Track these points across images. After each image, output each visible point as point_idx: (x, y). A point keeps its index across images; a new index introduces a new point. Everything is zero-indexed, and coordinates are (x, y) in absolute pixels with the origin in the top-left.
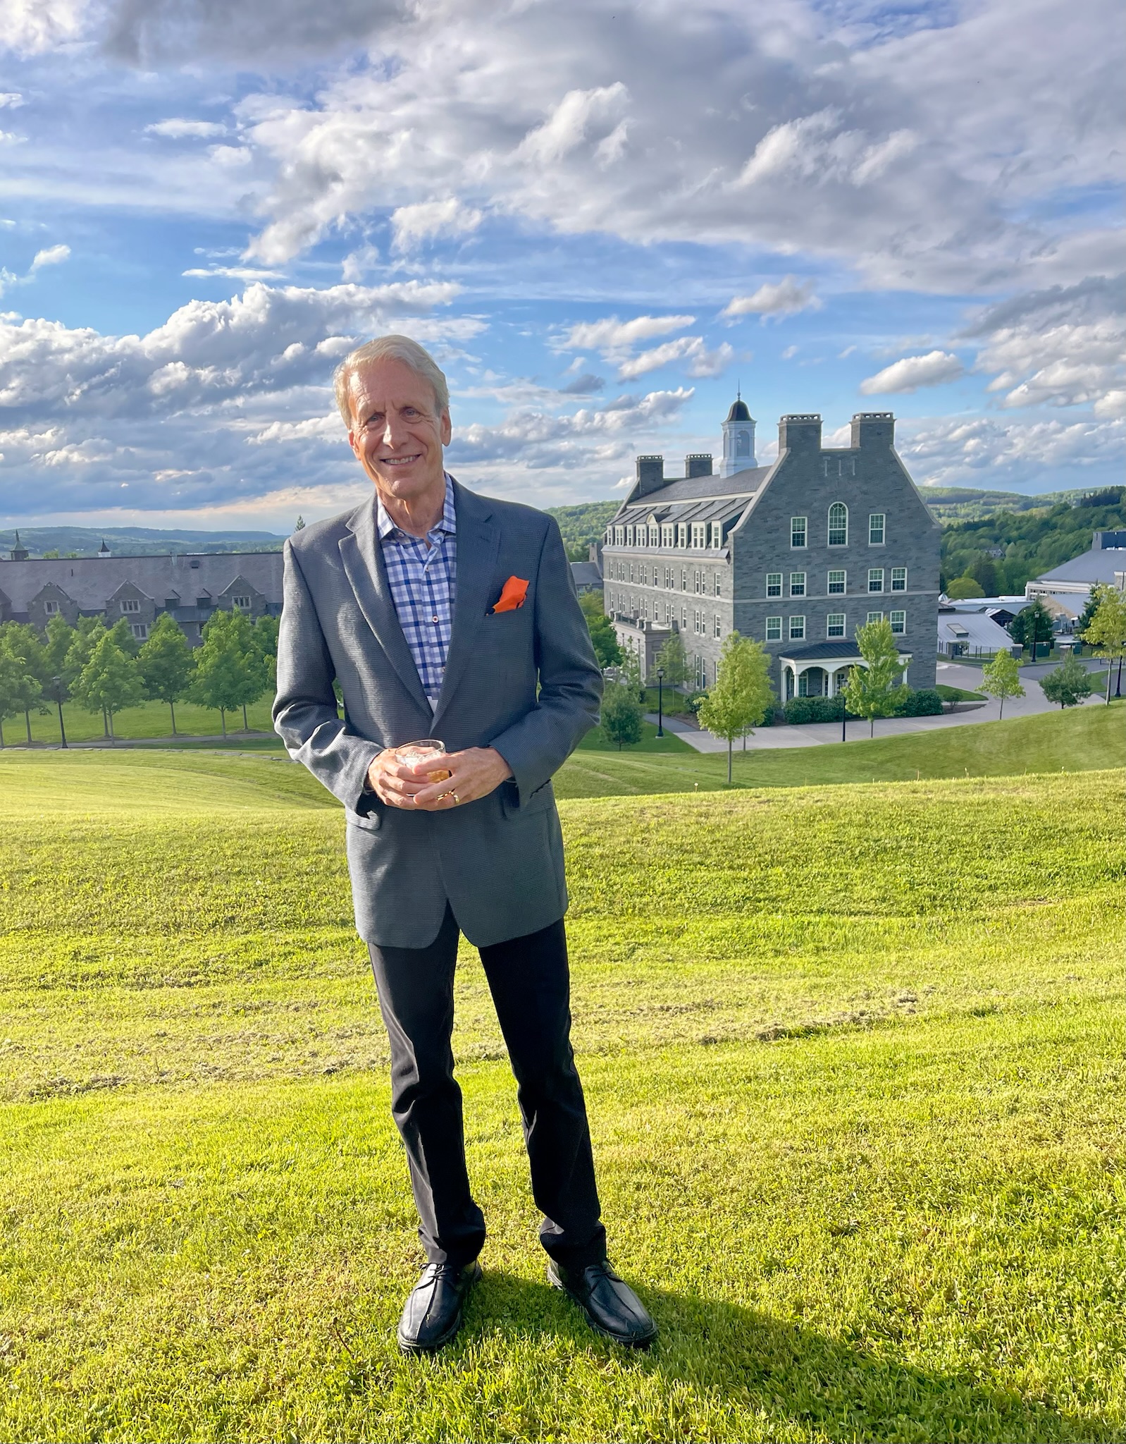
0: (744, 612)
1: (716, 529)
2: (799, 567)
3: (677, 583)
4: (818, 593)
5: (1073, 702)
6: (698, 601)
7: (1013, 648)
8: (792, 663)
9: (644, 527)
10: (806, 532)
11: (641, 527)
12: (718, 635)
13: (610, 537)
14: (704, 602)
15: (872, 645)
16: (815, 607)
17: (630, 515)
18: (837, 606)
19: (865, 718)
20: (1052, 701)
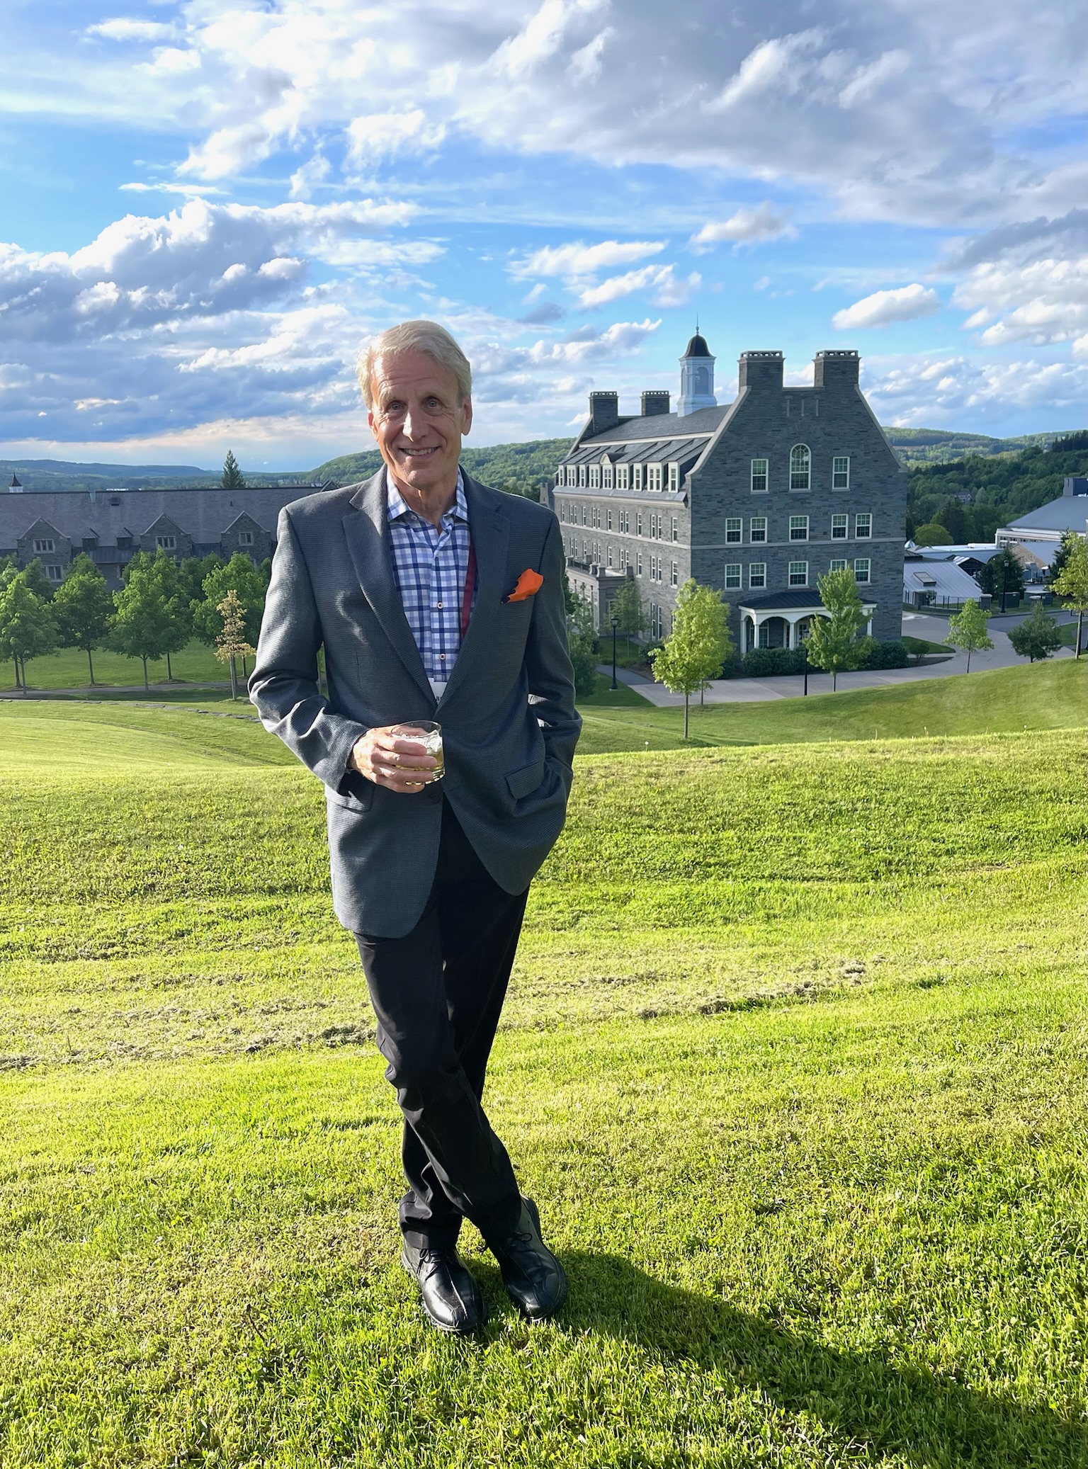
0: (703, 559)
1: (673, 471)
2: (760, 512)
3: (632, 527)
4: (780, 539)
5: (1042, 655)
6: (653, 546)
7: (982, 598)
8: (752, 612)
9: (597, 467)
10: (767, 475)
11: (594, 467)
12: (675, 583)
13: (561, 477)
14: (660, 547)
15: (836, 594)
16: (775, 554)
17: (583, 455)
18: (798, 553)
19: (827, 671)
20: (1020, 654)
